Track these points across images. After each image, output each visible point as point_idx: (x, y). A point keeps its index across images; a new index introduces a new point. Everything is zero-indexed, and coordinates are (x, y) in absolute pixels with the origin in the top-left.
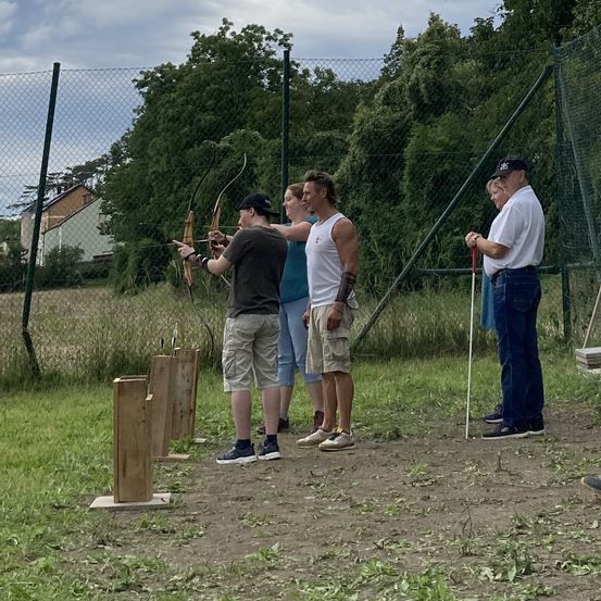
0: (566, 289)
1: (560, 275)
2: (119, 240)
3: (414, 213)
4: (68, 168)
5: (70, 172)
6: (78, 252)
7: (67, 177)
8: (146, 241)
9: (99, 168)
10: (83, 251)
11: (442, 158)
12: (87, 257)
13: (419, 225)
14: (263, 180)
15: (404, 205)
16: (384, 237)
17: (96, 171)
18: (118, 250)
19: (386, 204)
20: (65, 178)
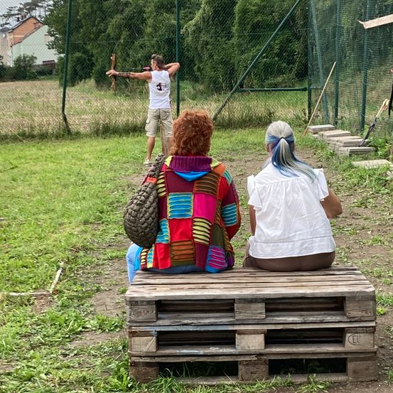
0: (310, 98)
1: (307, 92)
2: (60, 53)
3: (240, 45)
4: (21, 4)
5: (22, 6)
6: (33, 58)
7: (20, 10)
8: (78, 54)
9: (40, 4)
10: (36, 58)
11: (256, 13)
12: (39, 62)
13: (243, 52)
14: (150, 22)
15: (234, 41)
16: (222, 58)
17: (38, 6)
18: (61, 59)
19: (224, 39)
20: (19, 10)
